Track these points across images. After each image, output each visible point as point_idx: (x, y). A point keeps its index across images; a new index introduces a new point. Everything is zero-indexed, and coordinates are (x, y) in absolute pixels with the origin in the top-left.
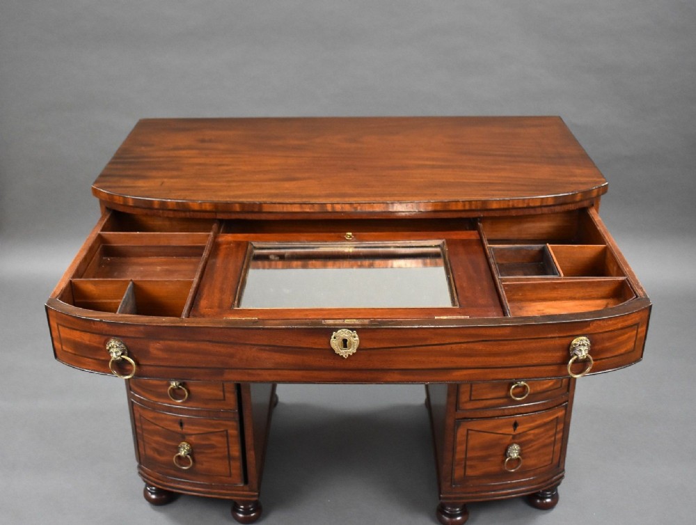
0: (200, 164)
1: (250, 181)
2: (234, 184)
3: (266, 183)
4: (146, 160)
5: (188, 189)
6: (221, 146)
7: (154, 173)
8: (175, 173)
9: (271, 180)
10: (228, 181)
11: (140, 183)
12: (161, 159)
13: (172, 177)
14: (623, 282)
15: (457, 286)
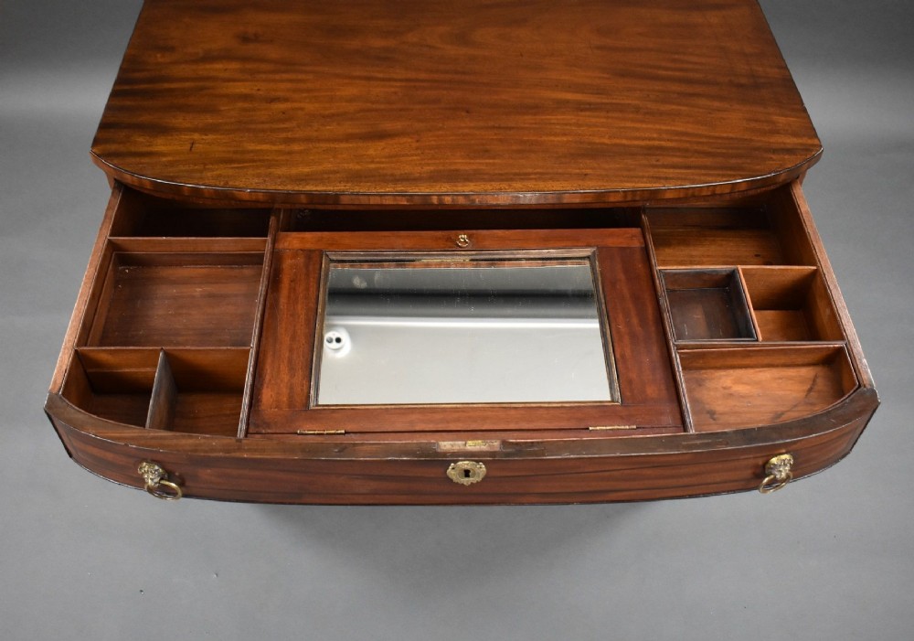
0: (245, 97)
1: (319, 140)
2: (296, 147)
3: (343, 145)
4: (166, 85)
5: (231, 161)
6: (272, 52)
7: (179, 120)
8: (209, 119)
9: (349, 138)
10: (288, 141)
11: (160, 145)
12: (187, 85)
13: (205, 130)
14: (840, 350)
15: (618, 356)
